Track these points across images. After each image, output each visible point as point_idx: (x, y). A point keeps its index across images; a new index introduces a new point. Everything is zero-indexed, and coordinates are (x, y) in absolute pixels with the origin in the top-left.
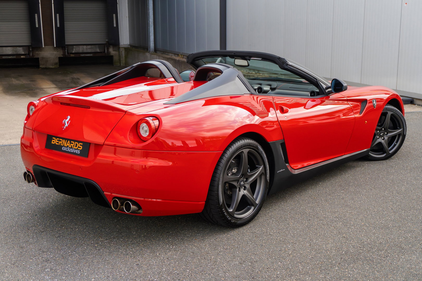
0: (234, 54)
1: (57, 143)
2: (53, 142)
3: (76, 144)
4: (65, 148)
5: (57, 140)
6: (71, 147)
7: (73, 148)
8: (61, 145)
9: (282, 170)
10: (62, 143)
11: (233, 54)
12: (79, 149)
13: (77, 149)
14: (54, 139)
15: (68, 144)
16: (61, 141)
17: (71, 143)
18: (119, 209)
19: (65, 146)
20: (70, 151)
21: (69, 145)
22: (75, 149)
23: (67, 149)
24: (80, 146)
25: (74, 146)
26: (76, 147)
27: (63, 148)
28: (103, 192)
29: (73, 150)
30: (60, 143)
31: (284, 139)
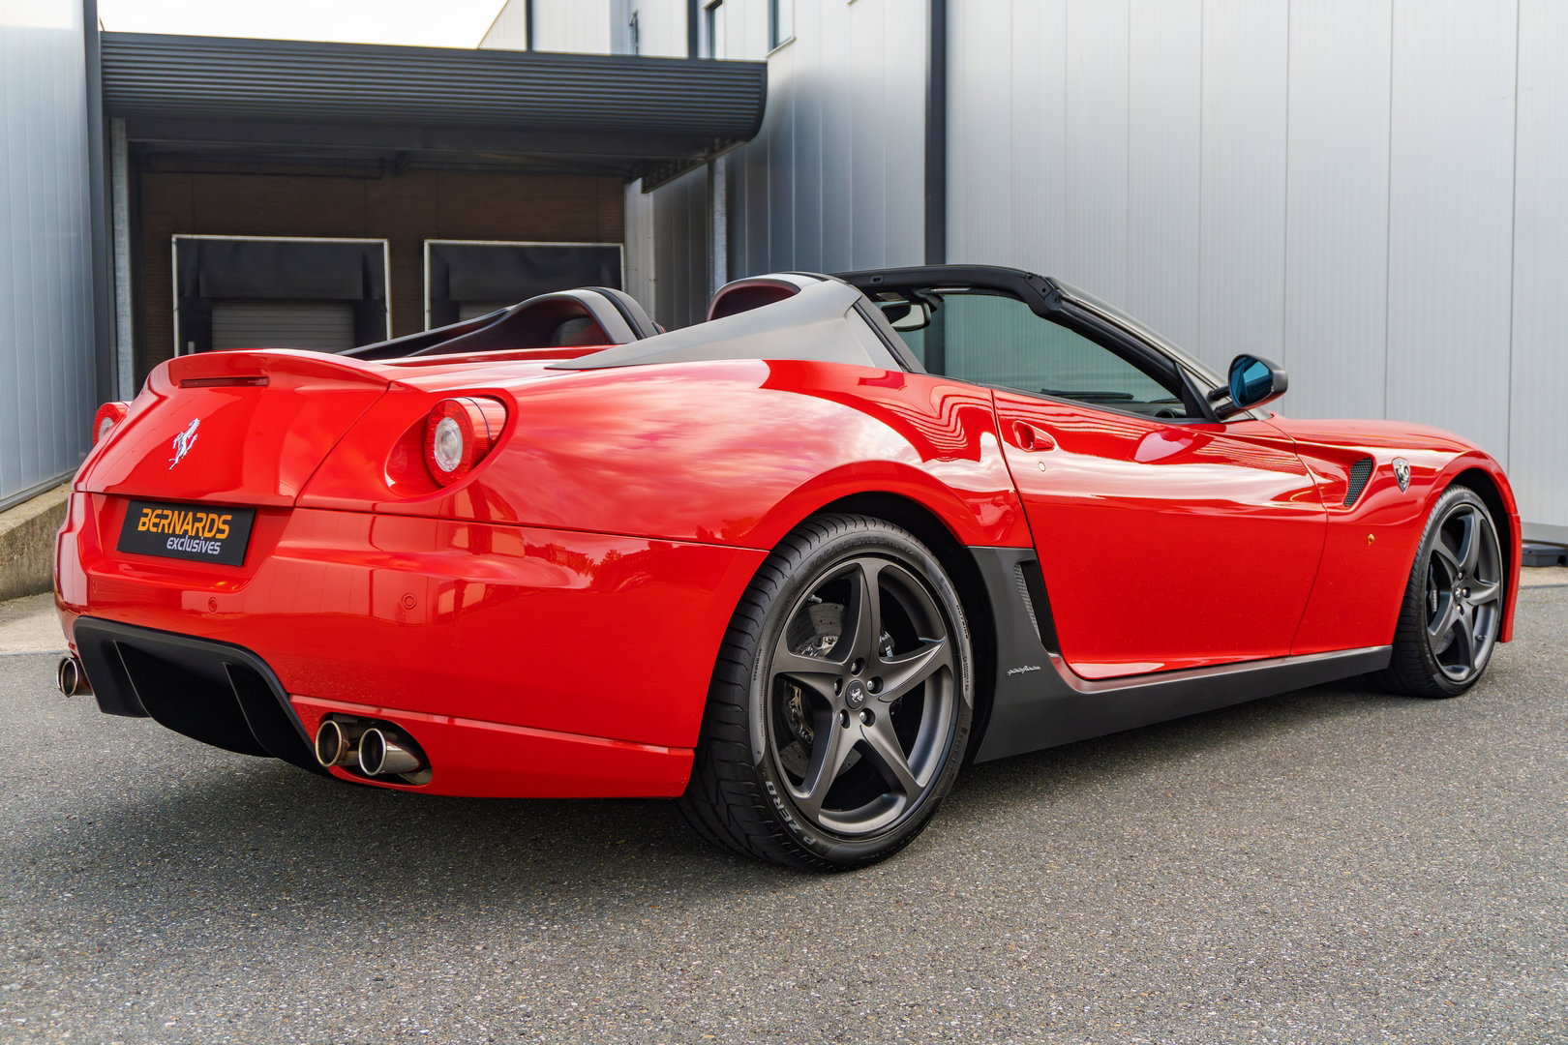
0: (875, 280)
1: (156, 525)
2: (144, 524)
3: (213, 521)
4: (176, 542)
5: (157, 516)
6: (193, 534)
7: (199, 539)
8: (166, 531)
9: (1026, 668)
10: (169, 525)
11: (872, 282)
12: (218, 536)
13: (213, 539)
14: (146, 515)
15: (188, 524)
16: (166, 517)
17: (196, 520)
19: (177, 533)
20: (189, 550)
21: (189, 528)
22: (206, 539)
23: (182, 545)
24: (222, 527)
25: (204, 528)
26: (210, 531)
27: (169, 543)
28: (289, 695)
29: (198, 544)
30: (164, 525)
31: (1034, 548)
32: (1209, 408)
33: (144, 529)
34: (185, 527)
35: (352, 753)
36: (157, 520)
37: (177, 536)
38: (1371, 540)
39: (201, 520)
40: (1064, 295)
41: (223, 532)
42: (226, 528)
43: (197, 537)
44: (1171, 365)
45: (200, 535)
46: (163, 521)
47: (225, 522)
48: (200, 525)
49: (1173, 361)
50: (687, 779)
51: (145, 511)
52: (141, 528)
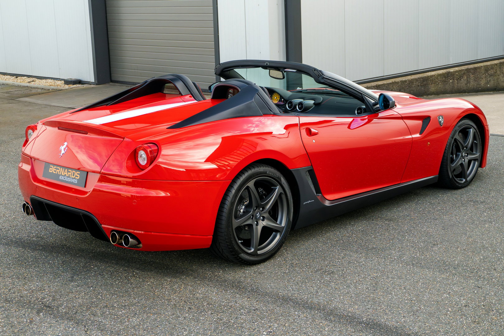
1: (55, 171)
2: (51, 170)
3: (74, 173)
4: (62, 177)
5: (55, 168)
6: (68, 176)
7: (70, 177)
8: (59, 174)
9: (309, 201)
10: (60, 172)
11: (265, 65)
12: (76, 178)
13: (74, 178)
14: (51, 168)
16: (58, 169)
17: (68, 172)
18: (117, 242)
19: (62, 174)
20: (67, 180)
22: (72, 178)
23: (65, 178)
25: (71, 174)
26: (73, 176)
27: (60, 177)
28: (101, 225)
29: (70, 179)
30: (58, 172)
31: (312, 166)
32: (373, 108)
33: (51, 172)
34: (65, 173)
35: (121, 240)
36: (55, 170)
37: (63, 176)
38: (428, 144)
39: (70, 172)
40: (325, 77)
41: (78, 177)
42: (79, 176)
43: (69, 177)
44: (360, 95)
45: (70, 176)
46: (57, 170)
47: (78, 174)
48: (70, 174)
49: (361, 94)
50: (211, 243)
51: (51, 166)
52: (50, 171)
